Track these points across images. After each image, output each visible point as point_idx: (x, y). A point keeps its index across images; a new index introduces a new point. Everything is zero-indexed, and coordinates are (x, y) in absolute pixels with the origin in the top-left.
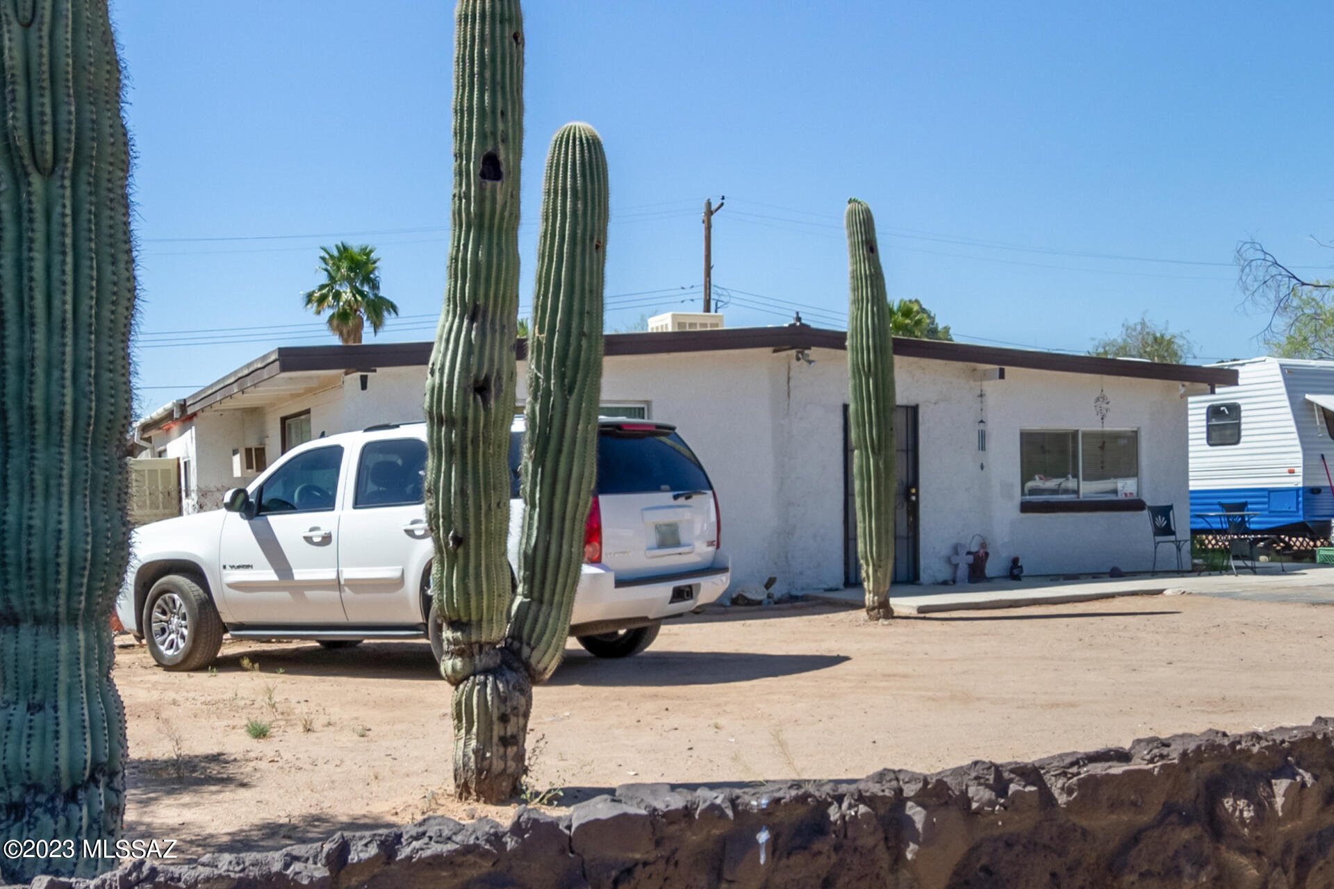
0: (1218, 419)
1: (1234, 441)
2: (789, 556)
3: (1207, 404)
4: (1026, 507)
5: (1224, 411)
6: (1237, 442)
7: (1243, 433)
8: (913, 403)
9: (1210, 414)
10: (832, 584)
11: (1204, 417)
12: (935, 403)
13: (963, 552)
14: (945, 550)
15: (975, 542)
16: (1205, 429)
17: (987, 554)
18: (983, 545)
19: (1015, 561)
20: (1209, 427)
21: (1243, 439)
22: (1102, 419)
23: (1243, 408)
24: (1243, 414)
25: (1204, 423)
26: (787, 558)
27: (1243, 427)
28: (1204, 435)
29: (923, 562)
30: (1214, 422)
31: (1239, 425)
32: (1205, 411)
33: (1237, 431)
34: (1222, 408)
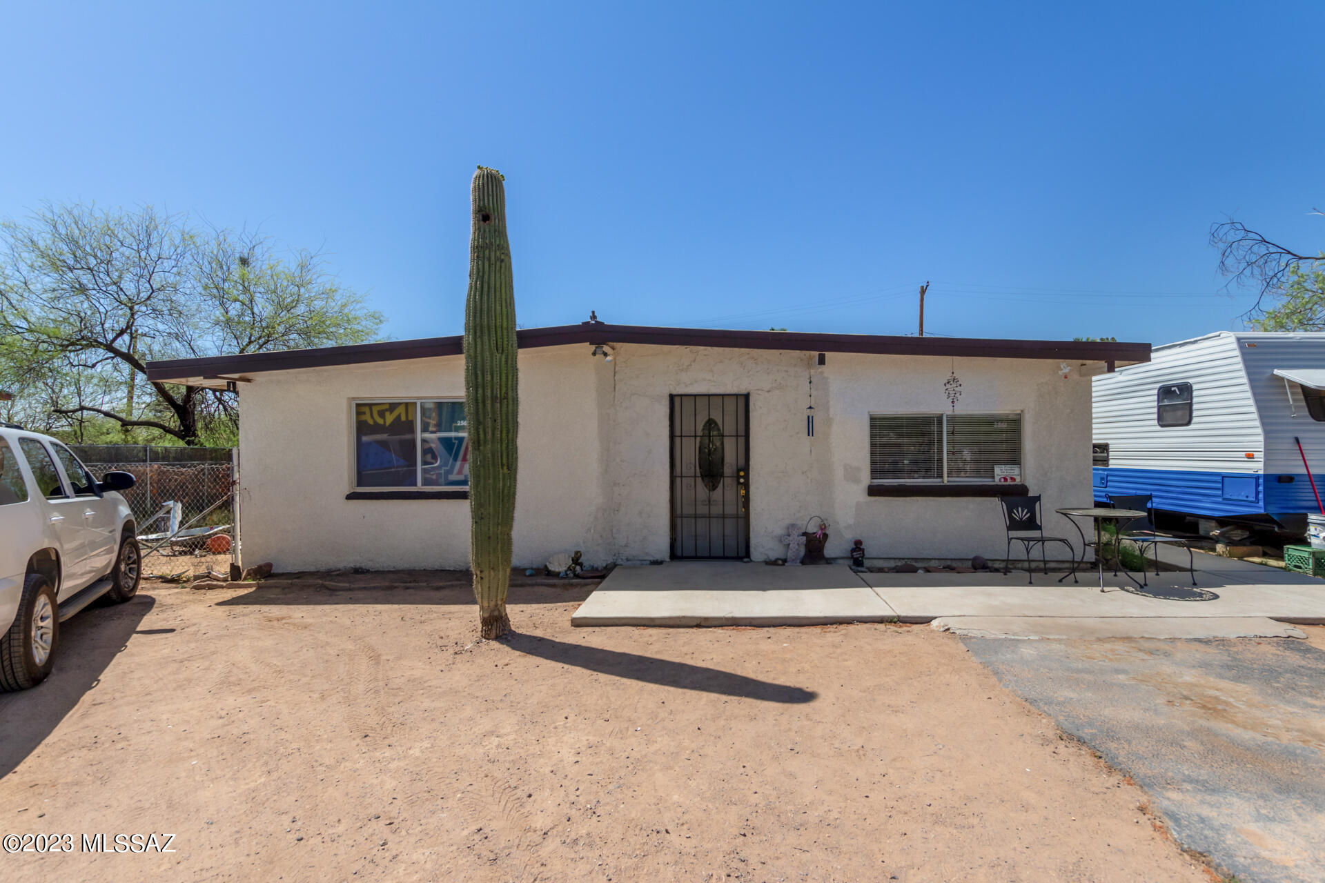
0: (1170, 399)
1: (1185, 422)
2: (614, 531)
3: (1158, 385)
4: (873, 491)
5: (1175, 390)
6: (1189, 423)
7: (1195, 414)
8: (744, 392)
9: (1161, 396)
10: (658, 557)
11: (1156, 398)
12: (768, 391)
13: (795, 533)
14: (779, 531)
15: (812, 523)
16: (1155, 410)
17: (826, 536)
18: (823, 527)
19: (858, 545)
20: (1159, 407)
21: (1194, 420)
22: (953, 402)
23: (1194, 387)
24: (1195, 393)
25: (1155, 404)
26: (611, 530)
27: (1195, 407)
28: (1155, 416)
29: (753, 542)
30: (1166, 403)
31: (1191, 405)
32: (1156, 392)
33: (1188, 412)
34: (1173, 389)
